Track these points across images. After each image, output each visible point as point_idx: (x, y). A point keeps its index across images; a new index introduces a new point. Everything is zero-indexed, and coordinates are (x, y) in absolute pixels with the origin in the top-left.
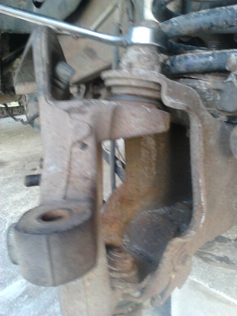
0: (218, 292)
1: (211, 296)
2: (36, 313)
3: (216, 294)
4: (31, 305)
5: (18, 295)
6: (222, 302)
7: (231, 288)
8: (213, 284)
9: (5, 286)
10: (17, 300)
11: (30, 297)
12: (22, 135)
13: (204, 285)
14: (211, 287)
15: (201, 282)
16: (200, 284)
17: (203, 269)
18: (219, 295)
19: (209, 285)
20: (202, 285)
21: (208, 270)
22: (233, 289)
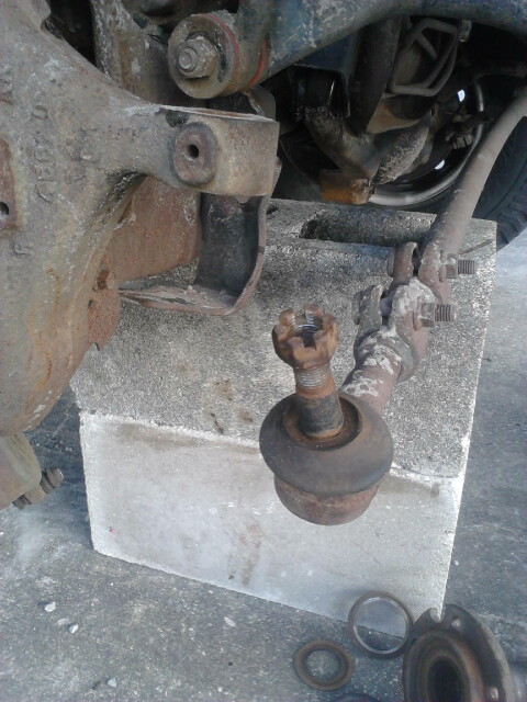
0: (173, 430)
1: (161, 443)
3: (170, 434)
6: (183, 445)
7: (196, 412)
8: (163, 416)
13: (149, 425)
14: (159, 424)
15: (141, 422)
16: (141, 426)
17: (142, 393)
18: (177, 435)
19: (156, 422)
22: (199, 414)
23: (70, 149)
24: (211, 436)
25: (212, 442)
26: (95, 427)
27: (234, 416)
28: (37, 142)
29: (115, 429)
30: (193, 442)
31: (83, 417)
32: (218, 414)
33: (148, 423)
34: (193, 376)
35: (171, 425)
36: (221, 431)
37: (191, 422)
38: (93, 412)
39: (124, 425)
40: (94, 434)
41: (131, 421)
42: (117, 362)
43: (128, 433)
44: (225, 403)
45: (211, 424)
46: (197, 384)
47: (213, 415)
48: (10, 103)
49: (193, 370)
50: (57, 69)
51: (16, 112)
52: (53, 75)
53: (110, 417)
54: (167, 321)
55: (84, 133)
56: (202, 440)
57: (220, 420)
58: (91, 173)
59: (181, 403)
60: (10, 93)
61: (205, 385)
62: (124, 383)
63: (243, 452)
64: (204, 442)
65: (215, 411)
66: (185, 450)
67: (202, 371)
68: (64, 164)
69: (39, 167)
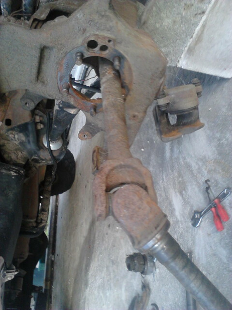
0: (196, 32)
1: (199, 39)
2: (195, 183)
3: (197, 34)
4: (189, 188)
5: (181, 198)
6: (203, 30)
7: (192, 21)
8: (189, 35)
9: (174, 209)
10: (184, 199)
11: (184, 190)
12: (75, 206)
13: (191, 42)
14: (192, 37)
15: (188, 44)
16: (190, 46)
17: (178, 41)
18: (198, 32)
19: (190, 39)
20: (190, 44)
21: (178, 36)
22: (193, 20)
23: (100, 17)
24: (204, 18)
25: (206, 18)
26: (184, 63)
27: (200, 5)
28: (96, 26)
29: (188, 55)
30: (204, 26)
31: (179, 65)
32: (196, 12)
33: (190, 42)
34: (178, 19)
35: (194, 33)
36: (203, 13)
37: (195, 25)
38: (179, 61)
39: (188, 51)
40: (187, 64)
41: (186, 49)
42: (164, 47)
43: (191, 51)
44: (193, 8)
45: (199, 16)
46: (182, 17)
47: (196, 14)
48: (85, 30)
49: (176, 18)
50: (80, 15)
51: (88, 29)
52: (82, 16)
53: (183, 56)
54: (156, 23)
55: (97, 12)
56: (204, 22)
57: (199, 12)
58: (107, 13)
59: (187, 26)
60: (83, 29)
61: (183, 14)
62: (172, 46)
63: (216, 5)
64: (205, 21)
65: (195, 13)
66: (205, 30)
67: (178, 14)
68: (103, 20)
69: (102, 28)
